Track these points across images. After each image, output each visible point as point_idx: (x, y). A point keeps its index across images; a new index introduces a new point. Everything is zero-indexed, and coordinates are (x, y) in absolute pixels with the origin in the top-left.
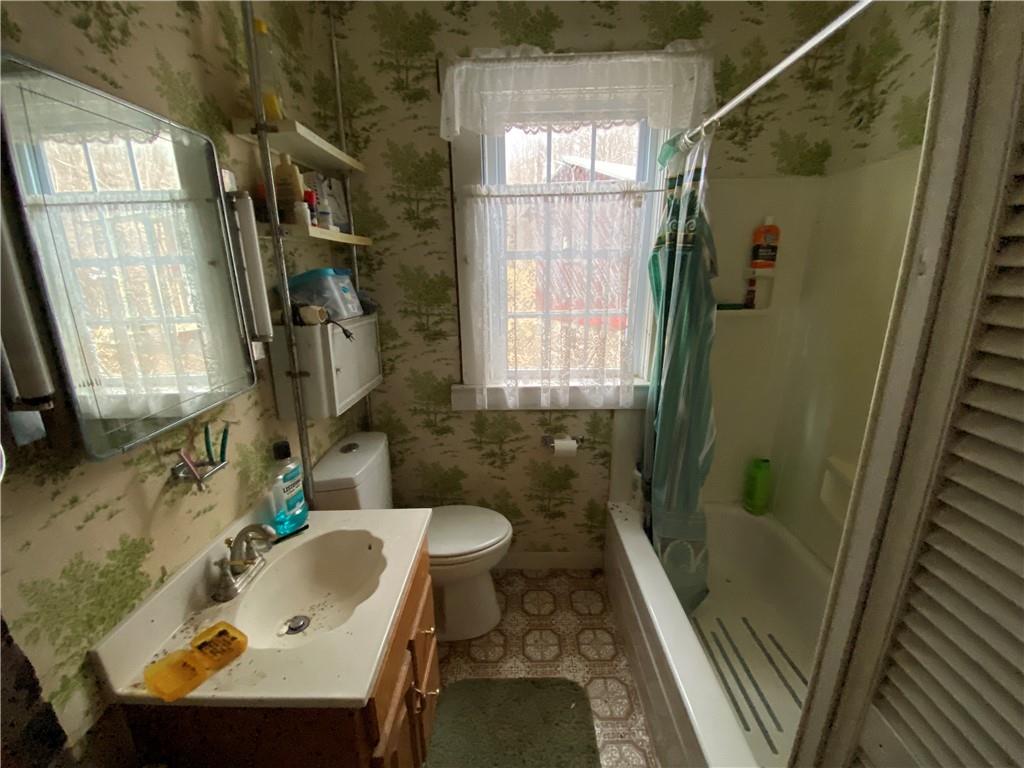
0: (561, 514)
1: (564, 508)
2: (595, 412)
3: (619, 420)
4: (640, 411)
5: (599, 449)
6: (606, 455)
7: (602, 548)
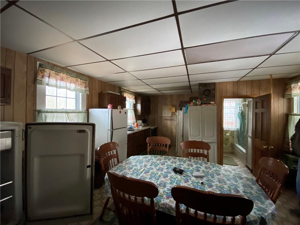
0: (227, 144)
1: (228, 143)
2: (232, 131)
3: (235, 132)
4: (237, 131)
5: (232, 136)
6: (233, 137)
7: (233, 149)
